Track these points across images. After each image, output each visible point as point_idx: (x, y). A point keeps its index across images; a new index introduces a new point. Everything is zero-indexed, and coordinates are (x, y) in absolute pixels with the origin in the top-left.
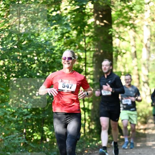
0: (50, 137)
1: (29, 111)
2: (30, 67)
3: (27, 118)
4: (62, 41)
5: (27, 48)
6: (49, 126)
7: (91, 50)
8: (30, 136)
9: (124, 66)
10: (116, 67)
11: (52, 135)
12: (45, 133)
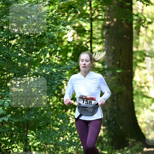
0: (37, 149)
1: (5, 110)
2: (8, 44)
3: (3, 121)
4: (55, 5)
5: (3, 16)
6: (35, 132)
7: (100, 17)
8: (7, 148)
9: (150, 43)
10: (138, 44)
11: (40, 146)
12: (30, 144)
